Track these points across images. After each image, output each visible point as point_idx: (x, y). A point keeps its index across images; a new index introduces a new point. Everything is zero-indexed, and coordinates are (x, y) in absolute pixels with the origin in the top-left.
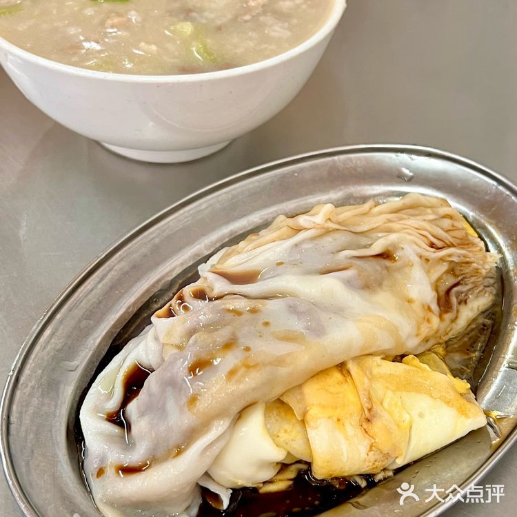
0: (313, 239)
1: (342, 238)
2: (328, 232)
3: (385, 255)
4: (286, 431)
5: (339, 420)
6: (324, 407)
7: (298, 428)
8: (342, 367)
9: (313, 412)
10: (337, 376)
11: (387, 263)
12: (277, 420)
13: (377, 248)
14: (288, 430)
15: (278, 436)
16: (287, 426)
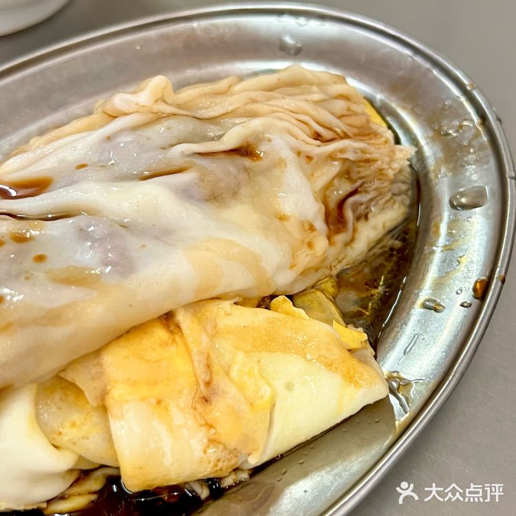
0: (135, 128)
1: (179, 127)
2: (159, 118)
3: (244, 151)
4: (73, 425)
5: (159, 402)
6: (133, 384)
7: (96, 418)
8: (168, 318)
9: (118, 392)
10: (160, 333)
11: (246, 162)
12: (60, 409)
13: (231, 139)
14: (78, 423)
15: (60, 433)
16: (76, 417)
